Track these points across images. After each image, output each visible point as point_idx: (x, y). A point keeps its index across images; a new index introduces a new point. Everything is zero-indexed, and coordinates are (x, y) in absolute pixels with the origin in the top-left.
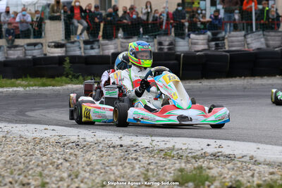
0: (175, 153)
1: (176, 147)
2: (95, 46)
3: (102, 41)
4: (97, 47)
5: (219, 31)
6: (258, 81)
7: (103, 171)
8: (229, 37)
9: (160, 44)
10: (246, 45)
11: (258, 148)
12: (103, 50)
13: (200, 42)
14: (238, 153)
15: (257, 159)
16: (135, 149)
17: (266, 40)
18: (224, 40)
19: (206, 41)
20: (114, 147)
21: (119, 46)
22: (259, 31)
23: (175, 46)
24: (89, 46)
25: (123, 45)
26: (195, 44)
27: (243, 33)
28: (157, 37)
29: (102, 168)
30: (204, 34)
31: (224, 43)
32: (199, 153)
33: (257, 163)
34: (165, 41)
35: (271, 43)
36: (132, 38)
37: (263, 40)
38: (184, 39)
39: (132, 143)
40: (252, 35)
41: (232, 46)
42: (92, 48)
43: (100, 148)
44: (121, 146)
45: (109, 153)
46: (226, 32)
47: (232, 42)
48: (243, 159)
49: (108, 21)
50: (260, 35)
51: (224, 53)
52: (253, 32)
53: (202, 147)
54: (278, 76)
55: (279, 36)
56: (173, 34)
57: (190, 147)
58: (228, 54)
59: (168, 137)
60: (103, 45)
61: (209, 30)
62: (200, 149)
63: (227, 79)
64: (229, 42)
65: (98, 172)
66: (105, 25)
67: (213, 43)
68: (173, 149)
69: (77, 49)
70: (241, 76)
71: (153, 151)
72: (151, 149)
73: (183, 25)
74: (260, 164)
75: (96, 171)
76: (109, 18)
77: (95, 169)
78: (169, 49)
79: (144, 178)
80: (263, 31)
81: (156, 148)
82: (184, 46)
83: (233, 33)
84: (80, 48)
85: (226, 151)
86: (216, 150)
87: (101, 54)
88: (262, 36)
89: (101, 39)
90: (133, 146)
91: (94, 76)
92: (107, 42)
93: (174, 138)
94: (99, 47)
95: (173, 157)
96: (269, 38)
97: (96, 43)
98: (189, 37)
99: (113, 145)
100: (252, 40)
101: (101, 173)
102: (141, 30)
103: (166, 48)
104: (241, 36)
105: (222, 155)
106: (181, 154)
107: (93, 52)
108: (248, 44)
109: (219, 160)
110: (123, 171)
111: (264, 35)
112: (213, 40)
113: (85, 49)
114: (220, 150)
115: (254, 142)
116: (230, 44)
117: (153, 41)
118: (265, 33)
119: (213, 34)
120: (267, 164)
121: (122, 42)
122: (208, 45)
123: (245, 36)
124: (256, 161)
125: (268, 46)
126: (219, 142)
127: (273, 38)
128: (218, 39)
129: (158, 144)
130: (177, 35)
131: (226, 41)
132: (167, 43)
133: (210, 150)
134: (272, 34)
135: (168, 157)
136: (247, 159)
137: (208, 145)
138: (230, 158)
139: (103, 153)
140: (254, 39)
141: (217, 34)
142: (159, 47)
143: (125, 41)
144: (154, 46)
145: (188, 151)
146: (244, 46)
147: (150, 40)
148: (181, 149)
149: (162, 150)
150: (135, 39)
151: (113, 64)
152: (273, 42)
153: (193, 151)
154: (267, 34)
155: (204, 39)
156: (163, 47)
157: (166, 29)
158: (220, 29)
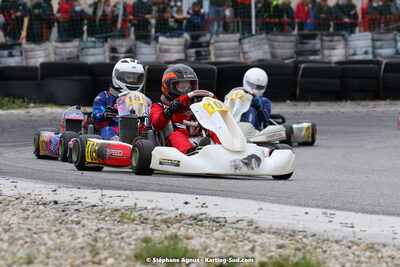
0: (137, 214)
1: (139, 205)
2: (14, 52)
3: (25, 45)
4: (18, 54)
5: (201, 33)
7: (28, 240)
8: (216, 42)
9: (113, 50)
10: (241, 55)
11: (261, 209)
12: (27, 58)
13: (174, 48)
14: (230, 216)
15: (259, 224)
16: (76, 207)
17: (272, 47)
18: (208, 46)
19: (181, 48)
20: (45, 204)
21: (52, 52)
22: (260, 34)
23: (135, 54)
24: (6, 52)
25: (58, 51)
26: (166, 51)
27: (237, 36)
28: (109, 40)
29: (26, 236)
30: (179, 36)
31: (209, 51)
32: (172, 215)
33: (258, 230)
34: (122, 46)
35: (279, 51)
36: (70, 41)
37: (266, 47)
38: (149, 43)
39: (72, 199)
40: (251, 39)
41: (221, 56)
42: (11, 55)
43: (24, 206)
44: (56, 203)
45: (37, 213)
46: (211, 35)
47: (221, 49)
48: (237, 225)
49: (35, 15)
50: (262, 39)
51: (209, 66)
53: (177, 206)
55: (291, 42)
56: (132, 36)
57: (160, 206)
58: (215, 68)
59: (126, 189)
60: (26, 51)
61: (186, 30)
62: (174, 208)
64: (216, 49)
65: (21, 242)
66: (30, 20)
67: (193, 51)
68: (134, 209)
71: (103, 210)
72: (100, 208)
73: (148, 23)
74: (263, 232)
75: (18, 239)
76: (37, 11)
77: (17, 236)
79: (91, 252)
80: (267, 33)
81: (108, 206)
82: (149, 54)
83: (223, 36)
85: (213, 213)
86: (198, 211)
87: (24, 64)
88: (265, 41)
89: (24, 41)
90: (73, 203)
91: (14, 98)
92: (33, 46)
93: (134, 192)
94: (21, 54)
95: (134, 220)
96: (276, 44)
97: (17, 48)
98: (156, 39)
99: (44, 201)
100: (250, 47)
101: (26, 242)
102: (85, 28)
104: (235, 41)
105: (206, 219)
106: (145, 216)
107: (13, 62)
108: (244, 53)
109: (202, 226)
110: (58, 241)
111: (268, 40)
112: (192, 46)
114: (203, 210)
115: (254, 199)
116: (219, 52)
117: (103, 46)
118: (269, 36)
119: (192, 37)
120: (274, 233)
121: (56, 47)
122: (185, 53)
123: (240, 40)
124: (257, 228)
125: (273, 55)
126: (202, 199)
127: (281, 44)
128: (200, 45)
129: (111, 200)
130: (138, 38)
131: (211, 48)
132: (123, 50)
133: (189, 211)
134: (281, 38)
135: (125, 220)
136: (244, 224)
137: (186, 203)
138: (219, 223)
139: (28, 213)
140: (254, 46)
141: (198, 37)
142: (112, 55)
143: (60, 45)
144: (104, 53)
145: (157, 212)
146: (239, 55)
147: (97, 45)
148: (146, 208)
149: (117, 210)
150: (76, 43)
151: (42, 79)
152: (282, 51)
153: (163, 212)
154: (273, 38)
155: (179, 45)
156: (117, 55)
157: (122, 28)
158: (203, 30)
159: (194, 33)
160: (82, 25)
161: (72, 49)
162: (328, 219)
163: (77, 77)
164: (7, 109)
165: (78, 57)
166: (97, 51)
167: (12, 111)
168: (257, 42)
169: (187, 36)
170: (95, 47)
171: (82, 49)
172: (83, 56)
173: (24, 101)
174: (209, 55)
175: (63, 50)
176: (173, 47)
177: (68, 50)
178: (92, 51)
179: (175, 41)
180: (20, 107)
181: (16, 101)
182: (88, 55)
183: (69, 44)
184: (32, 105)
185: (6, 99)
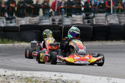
0: (34, 79)
1: (36, 76)
2: (13, 21)
3: (17, 18)
4: (14, 22)
6: (109, 43)
8: (96, 17)
9: (53, 20)
10: (106, 22)
11: (83, 77)
12: (18, 24)
16: (12, 77)
17: (119, 19)
18: (93, 19)
19: (82, 19)
21: (28, 21)
22: (115, 13)
23: (63, 22)
24: (9, 21)
25: (31, 21)
26: (75, 21)
27: (105, 14)
28: (52, 16)
30: (80, 14)
31: (93, 20)
34: (57, 18)
35: (122, 21)
36: (36, 17)
37: (117, 19)
38: (68, 17)
39: (11, 74)
40: (110, 15)
42: (11, 23)
44: (4, 76)
46: (94, 14)
47: (98, 20)
50: (115, 16)
51: (89, 26)
52: (111, 14)
53: (51, 76)
54: (122, 41)
57: (44, 76)
58: (92, 27)
60: (18, 21)
62: (49, 77)
63: (90, 42)
64: (96, 20)
67: (86, 20)
68: (33, 77)
69: (2, 23)
70: (99, 40)
71: (22, 78)
72: (21, 77)
78: (59, 24)
80: (117, 13)
81: (24, 76)
82: (68, 22)
83: (99, 14)
84: (4, 22)
85: (64, 78)
86: (58, 78)
88: (117, 16)
90: (11, 76)
91: (9, 39)
92: (20, 19)
94: (16, 22)
95: (33, 81)
96: (121, 17)
97: (14, 19)
98: (72, 17)
100: (110, 19)
103: (57, 23)
104: (104, 16)
106: (37, 80)
108: (108, 21)
111: (118, 16)
112: (86, 18)
113: (7, 23)
114: (60, 78)
116: (97, 21)
117: (49, 19)
118: (118, 14)
119: (86, 15)
121: (30, 19)
122: (83, 21)
123: (106, 16)
125: (120, 22)
126: (62, 74)
127: (123, 17)
128: (89, 18)
129: (26, 74)
131: (94, 19)
132: (57, 20)
134: (123, 15)
135: (29, 81)
137: (55, 75)
140: (112, 18)
141: (89, 15)
142: (53, 22)
143: (31, 18)
144: (49, 22)
145: (42, 78)
146: (105, 22)
147: (47, 18)
148: (38, 77)
149: (27, 78)
150: (38, 17)
151: (21, 31)
152: (124, 20)
153: (45, 78)
154: (120, 15)
155: (80, 18)
156: (55, 22)
157: (57, 11)
158: (91, 12)
159: (87, 13)
160: (39, 10)
161: (36, 20)
162: (108, 81)
163: (35, 31)
164: (6, 43)
165: (39, 23)
166: (47, 21)
167: (8, 44)
168: (113, 17)
169: (84, 14)
170: (46, 19)
171: (41, 20)
172: (41, 23)
173: (13, 41)
174: (93, 22)
175: (33, 20)
176: (78, 19)
177: (35, 20)
178: (45, 21)
179: (79, 16)
180: (11, 43)
181: (10, 40)
182: (43, 22)
183: (35, 18)
184: (16, 42)
185: (6, 39)
